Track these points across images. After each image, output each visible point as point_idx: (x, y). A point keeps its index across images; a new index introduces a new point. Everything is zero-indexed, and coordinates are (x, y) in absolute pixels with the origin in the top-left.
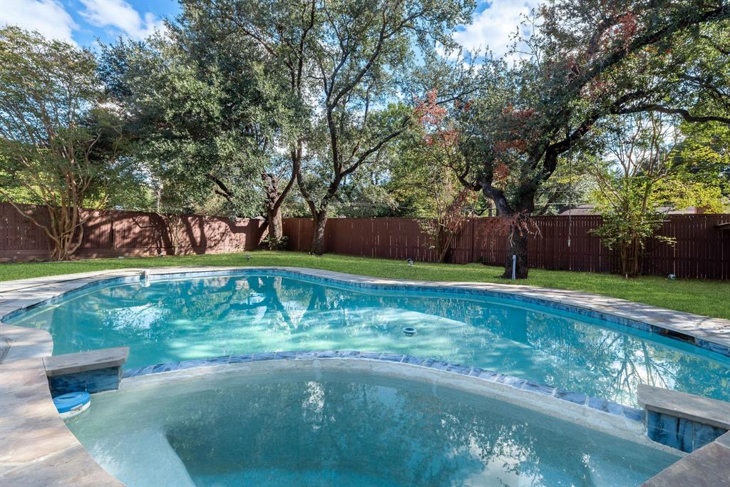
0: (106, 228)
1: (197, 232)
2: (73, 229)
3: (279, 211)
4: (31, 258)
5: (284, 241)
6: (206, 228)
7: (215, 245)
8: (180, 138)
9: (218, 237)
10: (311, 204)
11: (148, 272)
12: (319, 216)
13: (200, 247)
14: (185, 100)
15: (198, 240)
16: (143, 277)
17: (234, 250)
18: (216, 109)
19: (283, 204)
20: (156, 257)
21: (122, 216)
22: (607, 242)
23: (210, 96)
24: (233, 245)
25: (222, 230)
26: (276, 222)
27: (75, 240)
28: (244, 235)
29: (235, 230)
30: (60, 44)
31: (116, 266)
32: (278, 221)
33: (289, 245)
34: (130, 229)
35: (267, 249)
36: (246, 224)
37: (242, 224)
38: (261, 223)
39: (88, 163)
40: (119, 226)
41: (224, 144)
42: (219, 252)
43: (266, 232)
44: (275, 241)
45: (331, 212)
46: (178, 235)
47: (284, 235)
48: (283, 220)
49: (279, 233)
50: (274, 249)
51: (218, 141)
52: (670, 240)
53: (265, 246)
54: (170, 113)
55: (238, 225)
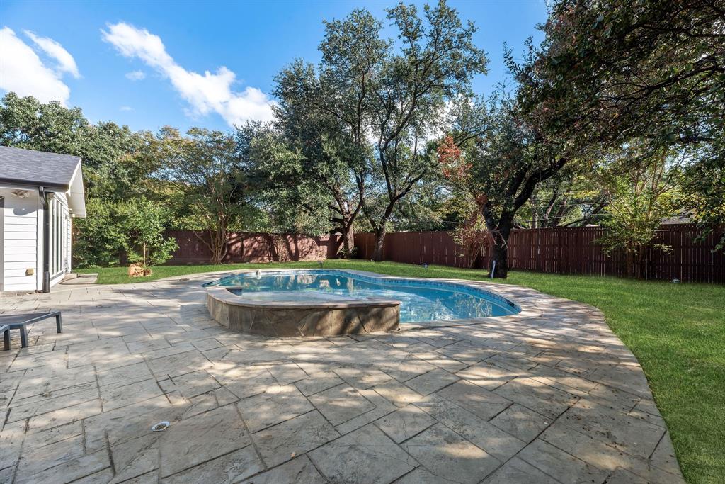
0: (239, 244)
1: (293, 247)
2: (222, 245)
3: (351, 228)
4: (202, 262)
5: (354, 251)
6: (299, 243)
7: (305, 255)
8: (279, 187)
9: (307, 249)
10: (373, 223)
11: (260, 270)
12: (379, 232)
13: (295, 257)
14: (281, 164)
15: (294, 251)
16: (257, 273)
17: (319, 259)
18: (298, 167)
19: (355, 222)
20: (267, 264)
21: (248, 236)
22: (606, 250)
23: (295, 159)
24: (319, 255)
25: (310, 244)
26: (349, 236)
27: (223, 252)
28: (326, 247)
29: (319, 243)
30: (216, 133)
31: (244, 267)
32: (350, 236)
33: (359, 254)
34: (252, 245)
35: (342, 258)
36: (327, 239)
37: (325, 239)
38: (338, 238)
39: (230, 205)
40: (247, 243)
41: (303, 188)
42: (308, 260)
43: (342, 245)
44: (347, 251)
45: (389, 228)
46: (281, 249)
47: (355, 247)
48: (355, 235)
49: (351, 245)
50: (347, 258)
51: (299, 187)
52: (666, 248)
53: (341, 256)
54: (273, 174)
55: (322, 240)
